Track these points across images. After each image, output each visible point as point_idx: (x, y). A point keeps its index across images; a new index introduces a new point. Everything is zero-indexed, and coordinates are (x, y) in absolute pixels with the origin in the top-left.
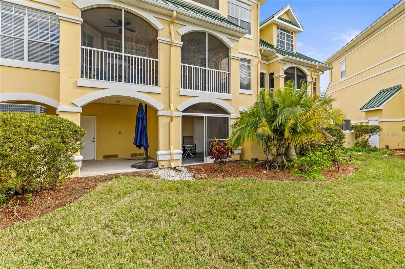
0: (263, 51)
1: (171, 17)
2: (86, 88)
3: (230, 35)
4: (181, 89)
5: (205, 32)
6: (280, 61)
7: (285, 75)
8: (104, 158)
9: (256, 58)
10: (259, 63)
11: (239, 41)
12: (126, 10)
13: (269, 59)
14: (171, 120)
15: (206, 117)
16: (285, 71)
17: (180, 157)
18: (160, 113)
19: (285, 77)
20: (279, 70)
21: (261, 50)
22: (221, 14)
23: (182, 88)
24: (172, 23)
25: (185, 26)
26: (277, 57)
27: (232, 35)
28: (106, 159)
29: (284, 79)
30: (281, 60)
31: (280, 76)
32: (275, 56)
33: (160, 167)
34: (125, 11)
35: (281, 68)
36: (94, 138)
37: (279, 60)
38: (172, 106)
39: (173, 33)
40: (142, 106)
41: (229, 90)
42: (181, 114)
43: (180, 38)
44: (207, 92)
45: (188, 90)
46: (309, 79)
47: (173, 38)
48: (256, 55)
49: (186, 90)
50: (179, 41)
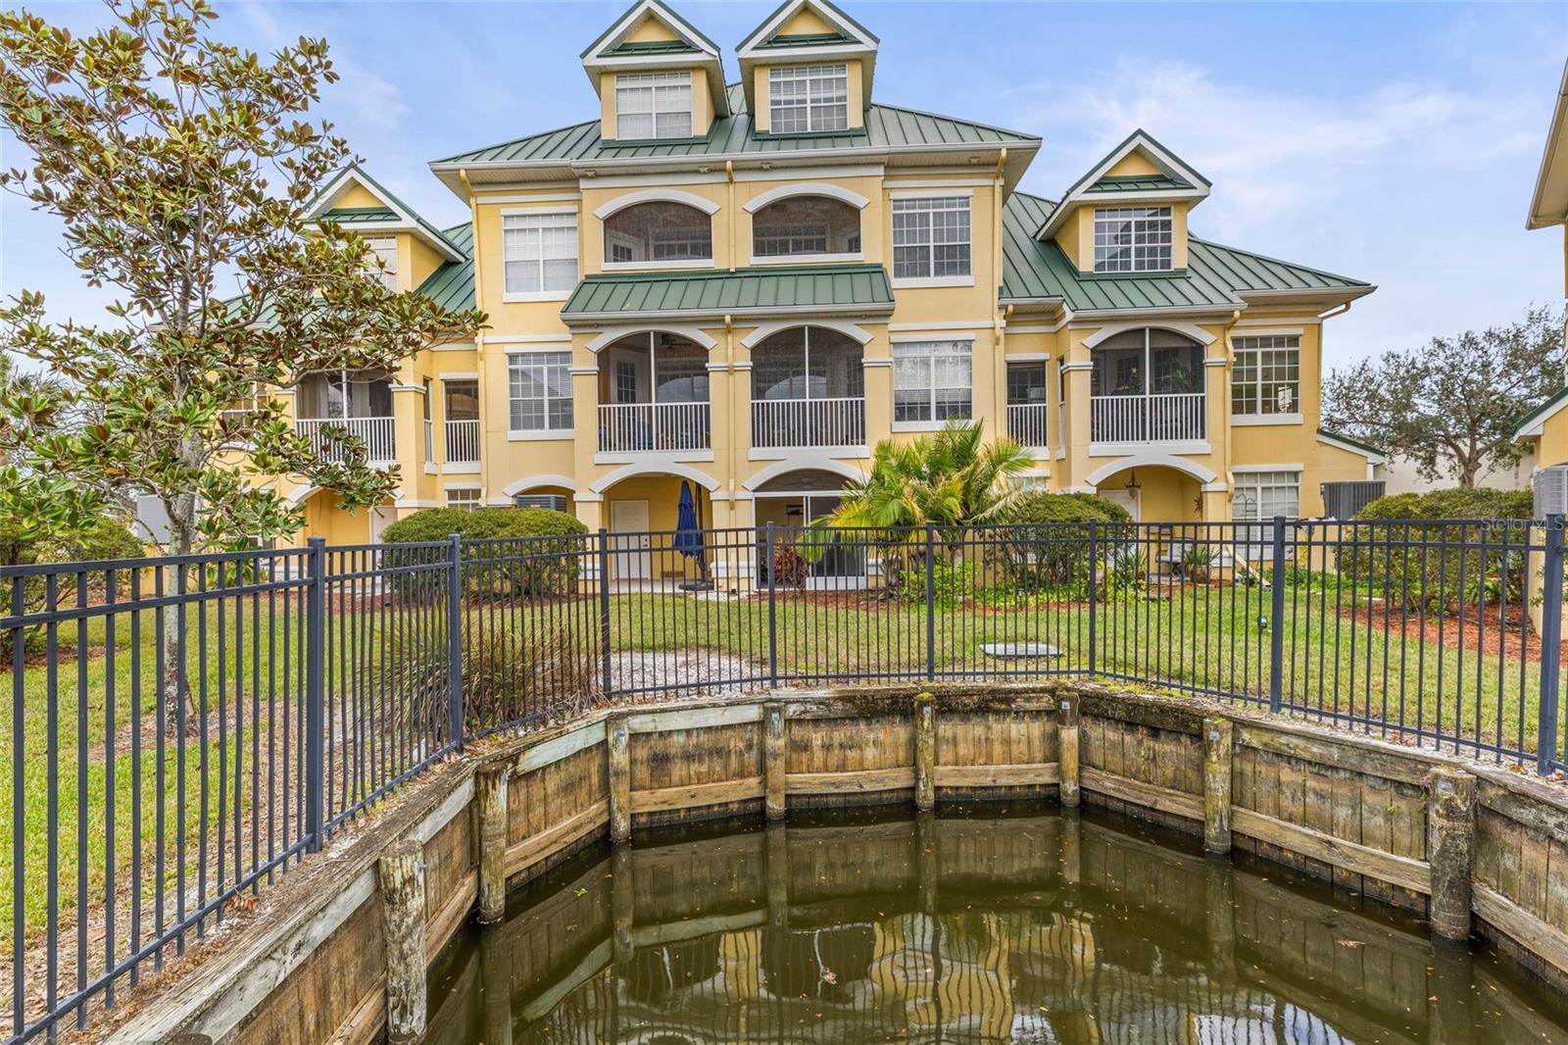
0: (1011, 308)
1: (722, 324)
2: (606, 467)
3: (860, 317)
4: (752, 448)
5: (804, 328)
6: (1070, 327)
7: (1093, 362)
9: (987, 332)
10: (998, 342)
11: (887, 324)
12: (656, 333)
13: (1056, 317)
14: (733, 508)
15: (806, 497)
16: (1093, 349)
17: (754, 573)
18: (711, 496)
19: (1092, 368)
21: (1004, 307)
22: (863, 261)
23: (755, 446)
24: (729, 331)
25: (757, 328)
26: (1065, 313)
27: (863, 316)
29: (1089, 373)
33: (716, 589)
34: (655, 335)
35: (1076, 345)
37: (1067, 324)
38: (732, 482)
39: (730, 351)
40: (686, 483)
41: (863, 437)
42: (751, 496)
43: (748, 354)
44: (808, 447)
45: (766, 448)
46: (1213, 356)
47: (730, 360)
48: (989, 324)
49: (761, 448)
50: (746, 361)
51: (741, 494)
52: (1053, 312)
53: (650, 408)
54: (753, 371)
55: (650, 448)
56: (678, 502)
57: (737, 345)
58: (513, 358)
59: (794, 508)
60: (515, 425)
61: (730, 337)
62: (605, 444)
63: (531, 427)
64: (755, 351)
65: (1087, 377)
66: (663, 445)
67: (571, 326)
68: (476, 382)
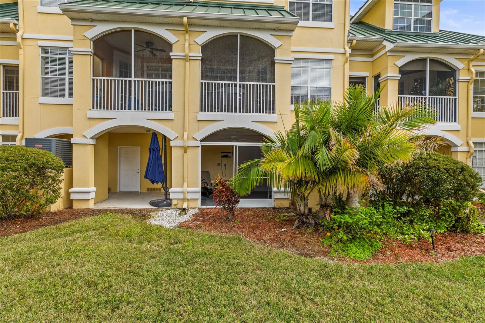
0: (354, 42)
1: (182, 24)
2: (96, 120)
3: (274, 30)
4: (200, 113)
5: (236, 34)
6: (388, 54)
7: (400, 75)
8: (148, 191)
9: (341, 56)
10: (346, 62)
11: (291, 36)
12: (136, 29)
13: (373, 53)
14: (185, 152)
15: (236, 146)
16: (399, 68)
17: (199, 196)
18: (172, 143)
19: (399, 78)
20: (387, 67)
21: (350, 42)
22: (273, 4)
23: (202, 111)
24: (187, 32)
25: (206, 32)
26: (385, 47)
27: (277, 29)
28: (150, 192)
29: (398, 81)
30: (390, 51)
31: (388, 78)
32: (381, 47)
33: (173, 206)
34: (135, 31)
35: (390, 64)
36: (139, 170)
37: (386, 53)
38: (186, 134)
39: (187, 45)
40: (155, 135)
41: (273, 109)
42: (200, 144)
43: (199, 48)
44: (238, 113)
45: (210, 113)
46: (462, 76)
47: (187, 51)
48: (342, 51)
49: (206, 113)
50: (198, 53)
51: (192, 143)
52: (371, 50)
53: (130, 82)
54: (203, 61)
55: (130, 109)
56: (149, 147)
57: (192, 42)
58: (45, 50)
59: (226, 153)
60: (45, 93)
61: (187, 36)
62: (97, 104)
63: (56, 96)
64: (205, 48)
65: (397, 83)
66: (139, 107)
67: (72, 19)
68: (17, 66)
